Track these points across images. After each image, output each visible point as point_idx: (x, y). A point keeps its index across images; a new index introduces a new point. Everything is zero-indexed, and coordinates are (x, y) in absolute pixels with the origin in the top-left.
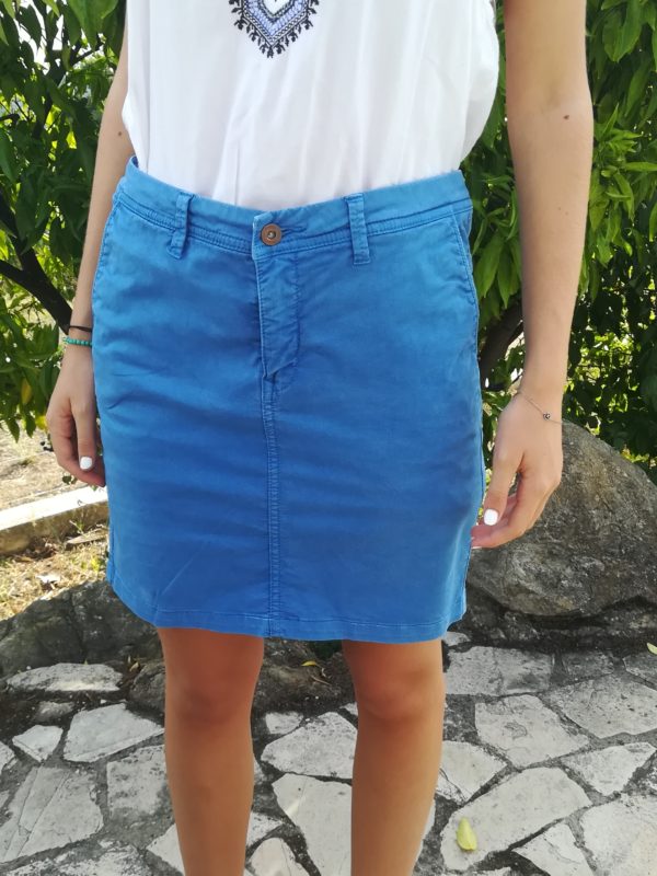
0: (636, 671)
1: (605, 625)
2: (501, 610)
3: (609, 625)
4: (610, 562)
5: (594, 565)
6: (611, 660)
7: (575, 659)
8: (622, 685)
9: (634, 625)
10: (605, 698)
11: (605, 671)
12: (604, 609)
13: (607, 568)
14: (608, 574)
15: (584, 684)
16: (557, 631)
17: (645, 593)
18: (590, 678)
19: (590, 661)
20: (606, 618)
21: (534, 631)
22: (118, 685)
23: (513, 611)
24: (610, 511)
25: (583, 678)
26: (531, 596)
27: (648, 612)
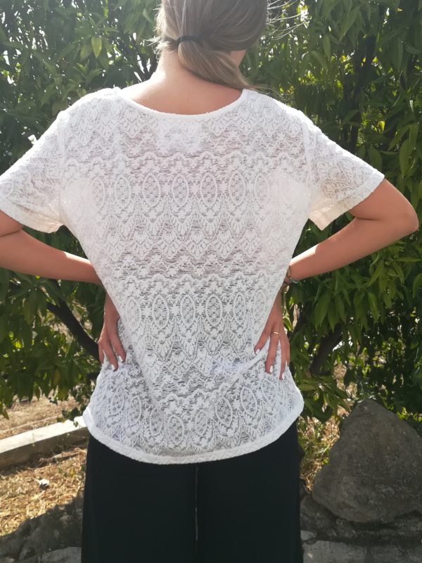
0: (415, 559)
1: (396, 528)
2: (334, 518)
3: (398, 528)
4: (398, 488)
5: (388, 491)
6: (401, 551)
7: (379, 550)
9: (413, 529)
11: (397, 559)
12: (395, 518)
13: (396, 492)
14: (397, 496)
16: (367, 532)
17: (419, 508)
19: (388, 551)
20: (396, 524)
21: (354, 531)
23: (341, 519)
24: (396, 455)
26: (352, 510)
27: (421, 520)
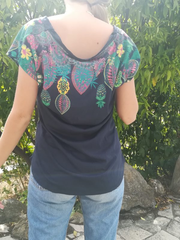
0: (138, 224)
1: (131, 212)
4: (132, 196)
5: (129, 197)
6: (132, 222)
7: (124, 222)
8: (135, 228)
9: (138, 213)
10: (131, 232)
11: (131, 225)
12: (131, 208)
13: (132, 198)
15: (126, 228)
17: (140, 204)
18: (128, 226)
19: (128, 222)
22: (8, 230)
24: (132, 183)
25: (126, 227)
27: (141, 209)
